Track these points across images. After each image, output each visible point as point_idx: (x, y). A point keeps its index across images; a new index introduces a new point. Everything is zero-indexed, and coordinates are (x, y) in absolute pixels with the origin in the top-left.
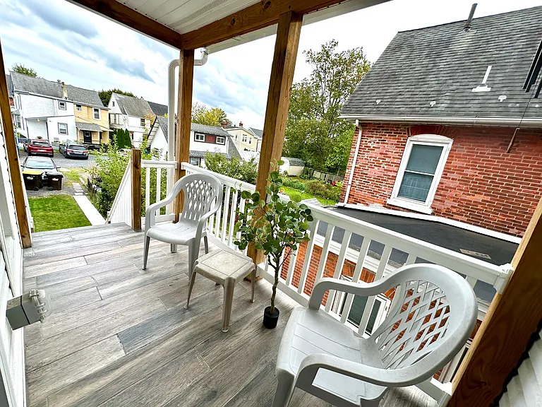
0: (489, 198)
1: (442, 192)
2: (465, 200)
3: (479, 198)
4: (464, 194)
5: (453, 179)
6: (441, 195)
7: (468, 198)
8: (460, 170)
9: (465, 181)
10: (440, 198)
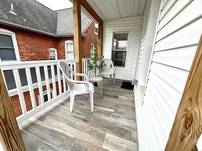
0: (35, 54)
1: (22, 54)
2: (30, 56)
3: (33, 54)
4: (29, 54)
5: (23, 49)
6: (22, 56)
7: (31, 55)
8: (24, 45)
9: (27, 49)
10: (22, 57)
